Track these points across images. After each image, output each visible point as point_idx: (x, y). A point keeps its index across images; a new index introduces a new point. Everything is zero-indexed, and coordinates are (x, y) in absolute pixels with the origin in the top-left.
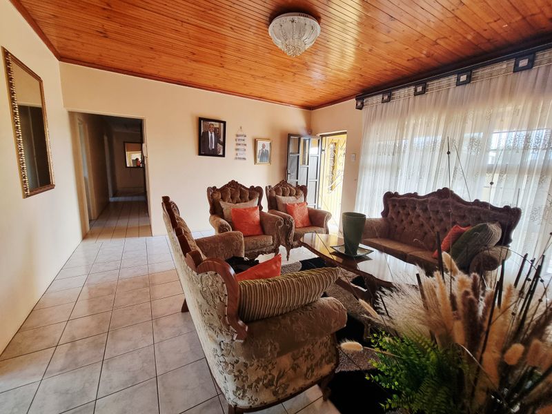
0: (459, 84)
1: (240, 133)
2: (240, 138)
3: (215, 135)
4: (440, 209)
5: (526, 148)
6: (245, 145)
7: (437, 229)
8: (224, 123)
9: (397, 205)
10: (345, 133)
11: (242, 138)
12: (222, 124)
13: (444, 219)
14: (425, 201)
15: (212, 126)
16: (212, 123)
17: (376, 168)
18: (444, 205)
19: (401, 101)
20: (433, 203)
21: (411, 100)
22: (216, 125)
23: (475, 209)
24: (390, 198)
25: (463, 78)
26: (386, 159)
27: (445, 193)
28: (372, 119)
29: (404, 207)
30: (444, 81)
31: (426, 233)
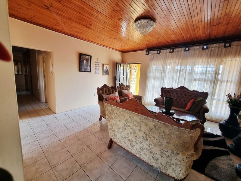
0: (185, 51)
1: (97, 61)
2: (97, 63)
3: (87, 62)
4: (182, 93)
5: (206, 73)
6: (99, 67)
7: (182, 100)
8: (91, 56)
9: (166, 92)
10: (140, 64)
11: (98, 64)
12: (90, 57)
13: (184, 97)
14: (177, 91)
15: (85, 58)
16: (86, 56)
17: (155, 78)
18: (183, 92)
19: (164, 54)
20: (180, 91)
21: (168, 54)
22: (87, 57)
23: (194, 93)
24: (163, 90)
25: (187, 49)
26: (159, 75)
27: (183, 88)
28: (152, 59)
29: (169, 93)
30: (180, 49)
31: (178, 102)
